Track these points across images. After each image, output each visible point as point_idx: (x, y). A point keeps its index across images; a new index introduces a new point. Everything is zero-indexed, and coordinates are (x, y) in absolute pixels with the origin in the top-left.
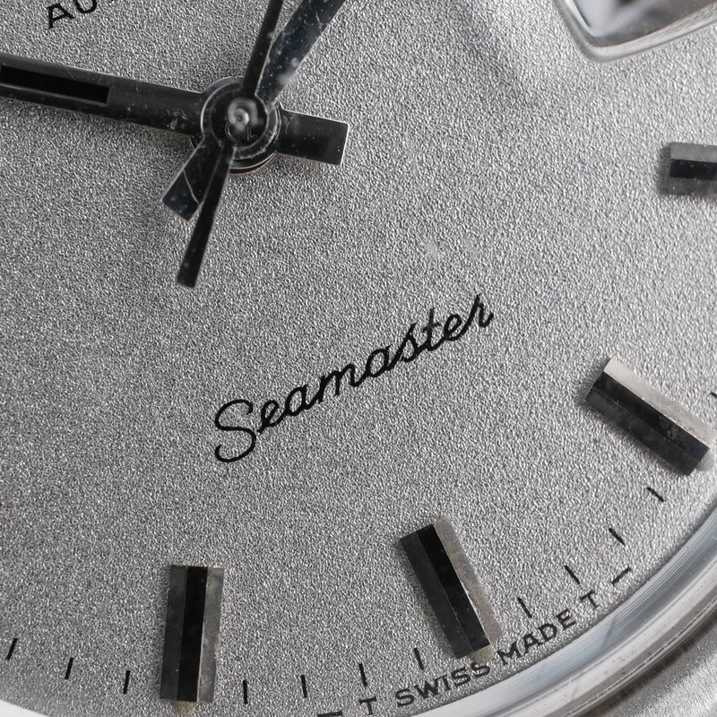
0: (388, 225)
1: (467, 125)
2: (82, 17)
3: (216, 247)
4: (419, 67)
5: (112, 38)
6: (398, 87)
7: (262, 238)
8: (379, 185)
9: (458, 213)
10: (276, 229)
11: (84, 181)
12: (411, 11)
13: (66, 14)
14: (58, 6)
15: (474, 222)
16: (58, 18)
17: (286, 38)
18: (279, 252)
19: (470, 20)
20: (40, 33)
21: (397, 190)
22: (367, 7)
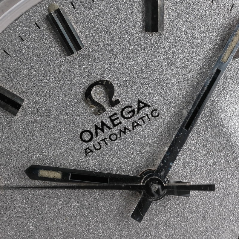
0: (207, 214)
1: (232, 177)
2: (97, 152)
3: (148, 226)
4: (214, 158)
5: (107, 158)
6: (207, 166)
7: (164, 222)
8: (203, 200)
9: (231, 207)
10: (169, 219)
11: (102, 208)
12: (210, 139)
13: (91, 151)
14: (88, 148)
15: (236, 210)
16: (88, 153)
17: (167, 156)
18: (170, 226)
19: (230, 140)
20: (83, 159)
21: (209, 201)
22: (194, 139)
